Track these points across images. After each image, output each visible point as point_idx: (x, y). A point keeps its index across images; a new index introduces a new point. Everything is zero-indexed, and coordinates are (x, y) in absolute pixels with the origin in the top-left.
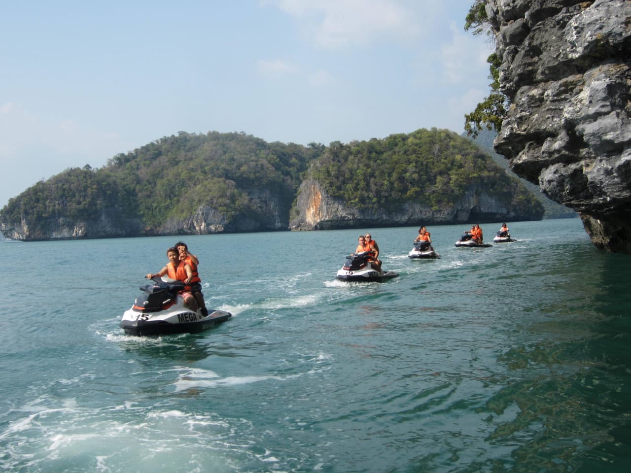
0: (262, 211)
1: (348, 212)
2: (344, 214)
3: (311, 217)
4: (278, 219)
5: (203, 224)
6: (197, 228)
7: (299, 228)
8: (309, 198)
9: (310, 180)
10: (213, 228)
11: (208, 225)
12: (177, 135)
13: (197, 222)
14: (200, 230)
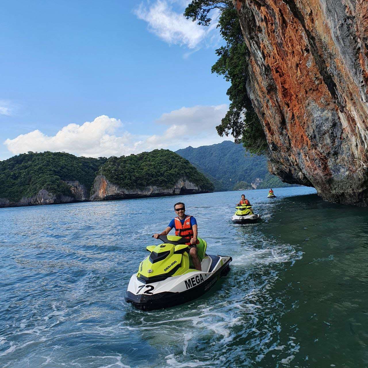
0: (75, 192)
1: (121, 191)
2: (119, 192)
3: (101, 194)
4: (83, 196)
5: (42, 199)
6: (39, 202)
7: (95, 200)
8: (100, 184)
9: (100, 175)
10: (48, 201)
11: (45, 200)
12: (27, 153)
13: (39, 198)
14: (41, 202)
